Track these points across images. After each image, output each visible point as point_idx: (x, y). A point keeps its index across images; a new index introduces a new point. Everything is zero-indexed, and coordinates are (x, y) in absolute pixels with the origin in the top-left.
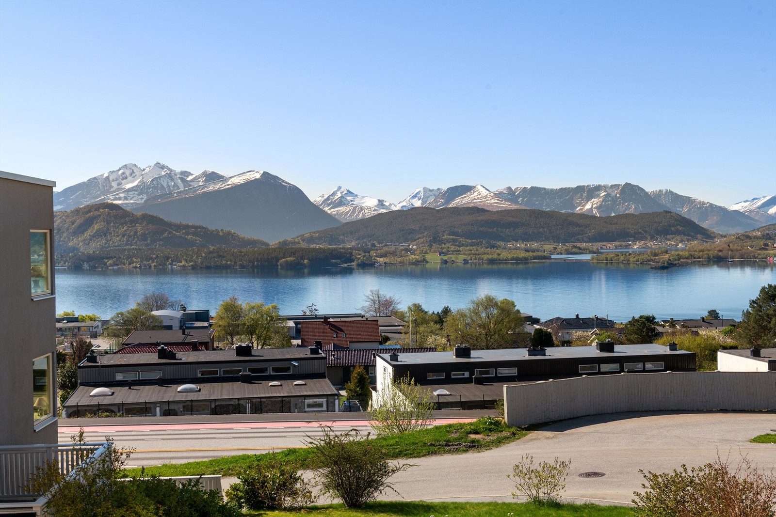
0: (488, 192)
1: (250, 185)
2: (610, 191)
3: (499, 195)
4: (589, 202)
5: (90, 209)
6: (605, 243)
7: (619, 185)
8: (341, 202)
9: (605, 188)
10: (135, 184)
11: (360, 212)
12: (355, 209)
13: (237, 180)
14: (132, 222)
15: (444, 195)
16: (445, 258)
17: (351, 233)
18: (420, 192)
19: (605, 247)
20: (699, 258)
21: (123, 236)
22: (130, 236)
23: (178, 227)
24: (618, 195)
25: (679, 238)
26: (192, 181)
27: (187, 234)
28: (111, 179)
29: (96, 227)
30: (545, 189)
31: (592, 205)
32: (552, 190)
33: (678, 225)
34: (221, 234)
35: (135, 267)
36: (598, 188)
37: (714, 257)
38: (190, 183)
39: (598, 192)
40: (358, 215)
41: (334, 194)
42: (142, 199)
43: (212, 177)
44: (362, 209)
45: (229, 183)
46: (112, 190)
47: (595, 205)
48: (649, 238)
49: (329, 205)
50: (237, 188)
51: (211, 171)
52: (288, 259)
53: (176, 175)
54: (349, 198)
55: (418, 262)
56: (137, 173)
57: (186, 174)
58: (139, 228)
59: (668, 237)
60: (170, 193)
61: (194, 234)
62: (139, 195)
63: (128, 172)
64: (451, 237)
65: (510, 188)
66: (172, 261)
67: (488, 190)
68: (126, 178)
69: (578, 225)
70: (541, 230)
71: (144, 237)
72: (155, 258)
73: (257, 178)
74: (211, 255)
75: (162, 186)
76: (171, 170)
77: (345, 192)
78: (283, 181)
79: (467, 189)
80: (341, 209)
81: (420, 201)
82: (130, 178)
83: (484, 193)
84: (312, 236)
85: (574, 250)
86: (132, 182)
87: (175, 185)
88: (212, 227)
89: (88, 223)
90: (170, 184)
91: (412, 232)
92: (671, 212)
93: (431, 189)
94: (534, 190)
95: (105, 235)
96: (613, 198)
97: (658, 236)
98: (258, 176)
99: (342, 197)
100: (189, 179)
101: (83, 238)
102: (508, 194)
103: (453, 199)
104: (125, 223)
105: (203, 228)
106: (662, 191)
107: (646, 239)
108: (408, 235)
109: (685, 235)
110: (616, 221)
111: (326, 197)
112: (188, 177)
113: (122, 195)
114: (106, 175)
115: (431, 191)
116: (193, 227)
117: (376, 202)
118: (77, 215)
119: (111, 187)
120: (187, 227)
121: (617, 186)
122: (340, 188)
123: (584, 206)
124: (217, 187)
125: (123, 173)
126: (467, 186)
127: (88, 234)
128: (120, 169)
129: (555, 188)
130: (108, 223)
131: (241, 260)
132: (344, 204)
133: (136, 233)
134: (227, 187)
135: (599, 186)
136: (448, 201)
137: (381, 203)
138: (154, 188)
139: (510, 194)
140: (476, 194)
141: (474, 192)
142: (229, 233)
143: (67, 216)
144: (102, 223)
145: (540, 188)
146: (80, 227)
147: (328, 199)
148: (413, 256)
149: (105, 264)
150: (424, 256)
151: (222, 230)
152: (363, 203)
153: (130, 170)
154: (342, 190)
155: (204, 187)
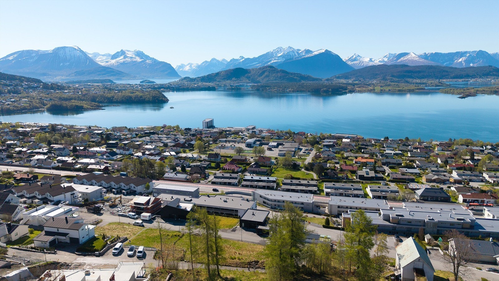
0: (415, 55)
1: (321, 54)
2: (471, 54)
3: (420, 56)
4: (461, 59)
5: (264, 68)
6: (458, 79)
7: (476, 51)
8: (355, 60)
9: (469, 52)
10: (281, 54)
11: (362, 63)
12: (360, 62)
13: (316, 53)
14: (277, 72)
15: (396, 56)
16: (382, 88)
17: (354, 74)
18: (387, 55)
19: (457, 81)
20: (487, 91)
21: (274, 77)
22: (276, 77)
23: (292, 74)
24: (475, 55)
25: (493, 77)
26: (300, 53)
27: (294, 76)
28: (273, 52)
29: (266, 74)
30: (441, 53)
31: (462, 60)
32: (444, 54)
33: (494, 72)
34: (306, 76)
35: (275, 90)
36: (466, 52)
37: (494, 91)
38: (300, 54)
39: (466, 54)
40: (361, 64)
41: (353, 56)
42: (283, 60)
43: (308, 51)
44: (363, 62)
45: (313, 54)
46: (274, 56)
47: (464, 60)
48: (479, 77)
49: (350, 61)
50: (316, 56)
51: (307, 49)
52: (324, 89)
53: (295, 51)
54: (358, 58)
55: (371, 90)
56: (282, 50)
57: (299, 50)
58: (279, 74)
59: (488, 77)
60: (292, 58)
61: (297, 76)
62: (282, 58)
63: (279, 50)
64: (391, 78)
65: (425, 53)
66: (287, 88)
67: (415, 54)
68: (278, 52)
69: (447, 72)
70: (430, 74)
71: (280, 77)
72: (282, 87)
73: (323, 52)
74: (299, 87)
75: (290, 55)
76: (294, 49)
77: (357, 56)
78: (333, 53)
79: (406, 54)
80: (355, 62)
81: (387, 59)
82: (280, 52)
83: (414, 55)
84: (339, 76)
85: (439, 84)
86: (280, 54)
87: (295, 54)
88: (303, 74)
89: (263, 72)
90: (293, 54)
91: (377, 75)
92: (492, 66)
93: (392, 53)
94: (436, 54)
95: (268, 77)
96: (472, 57)
97: (483, 77)
98: (324, 51)
99: (356, 57)
100: (299, 52)
101: (262, 77)
102: (425, 55)
103: (400, 58)
104: (275, 73)
105: (300, 74)
106: (498, 53)
107: (477, 78)
108: (374, 76)
109: (496, 76)
110: (465, 69)
111: (349, 58)
112: (299, 51)
113: (277, 58)
114: (272, 51)
115: (392, 54)
116: (297, 74)
117: (369, 59)
118: (260, 70)
119: (273, 55)
120: (295, 74)
121: (475, 51)
122: (355, 54)
123: (458, 60)
124: (309, 56)
125: (278, 50)
126: (407, 53)
127: (263, 77)
128: (276, 49)
129: (446, 53)
130: (269, 73)
131: (309, 89)
132: (356, 60)
133: (278, 76)
134: (312, 55)
135: (467, 51)
136: (397, 59)
137: (371, 60)
138: (288, 56)
139: (425, 56)
140: (410, 56)
141: (409, 55)
142: (308, 76)
143: (257, 70)
144: (268, 73)
145: (439, 53)
146: (260, 74)
147: (350, 58)
148: (370, 88)
149: (266, 89)
150: (374, 88)
151: (307, 75)
152: (364, 60)
153: (280, 49)
154: (356, 55)
155: (304, 55)
